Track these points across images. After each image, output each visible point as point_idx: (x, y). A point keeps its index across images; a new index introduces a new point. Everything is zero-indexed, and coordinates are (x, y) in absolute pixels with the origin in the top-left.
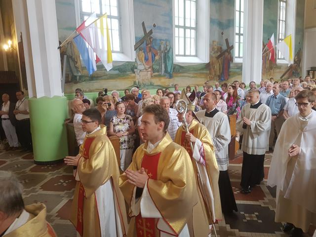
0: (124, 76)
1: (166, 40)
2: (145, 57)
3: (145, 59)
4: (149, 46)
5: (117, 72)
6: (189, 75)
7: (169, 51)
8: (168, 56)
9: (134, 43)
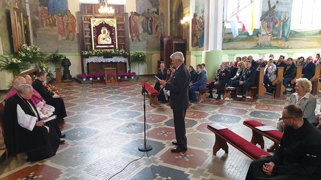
0: (250, 39)
1: (286, 12)
3: (267, 27)
4: (272, 17)
7: (287, 21)
8: (286, 24)
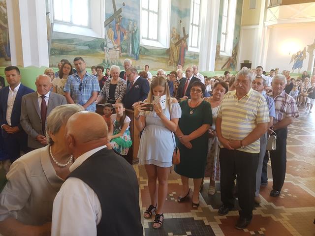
0: (94, 53)
1: (134, 21)
2: (114, 35)
3: (114, 37)
4: (118, 24)
5: (86, 48)
6: (153, 58)
7: (136, 31)
8: (135, 37)
9: (104, 20)
